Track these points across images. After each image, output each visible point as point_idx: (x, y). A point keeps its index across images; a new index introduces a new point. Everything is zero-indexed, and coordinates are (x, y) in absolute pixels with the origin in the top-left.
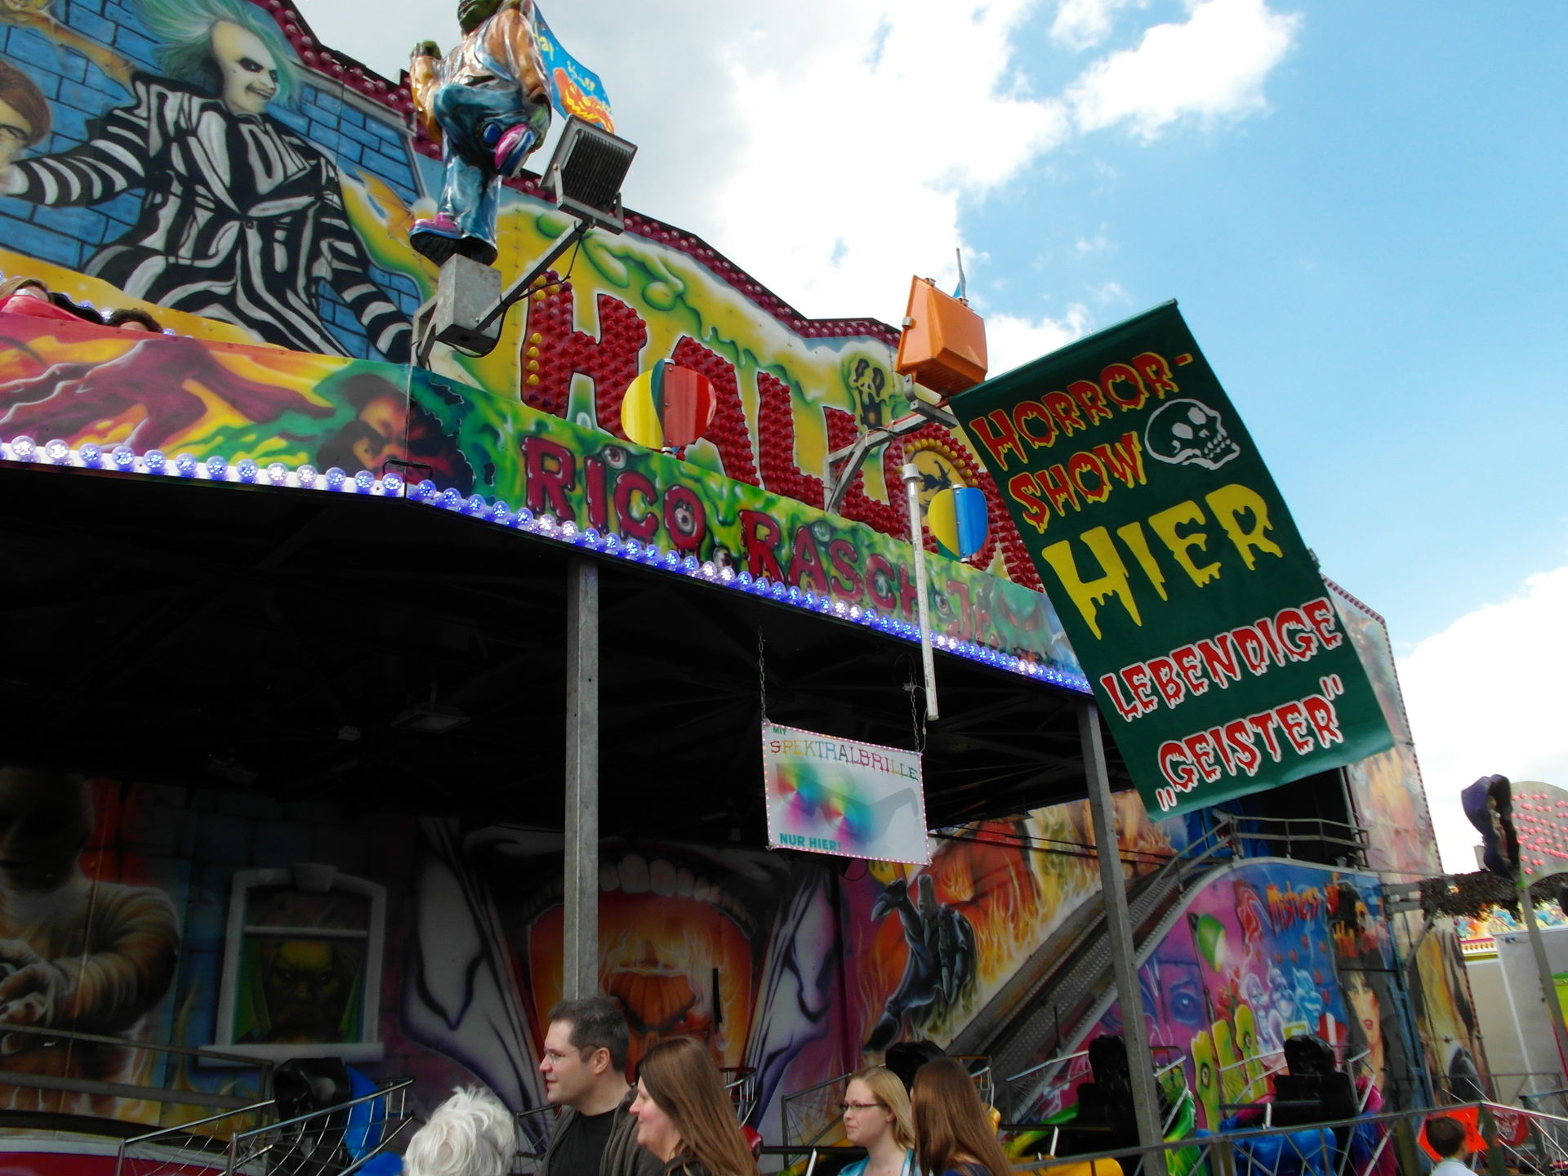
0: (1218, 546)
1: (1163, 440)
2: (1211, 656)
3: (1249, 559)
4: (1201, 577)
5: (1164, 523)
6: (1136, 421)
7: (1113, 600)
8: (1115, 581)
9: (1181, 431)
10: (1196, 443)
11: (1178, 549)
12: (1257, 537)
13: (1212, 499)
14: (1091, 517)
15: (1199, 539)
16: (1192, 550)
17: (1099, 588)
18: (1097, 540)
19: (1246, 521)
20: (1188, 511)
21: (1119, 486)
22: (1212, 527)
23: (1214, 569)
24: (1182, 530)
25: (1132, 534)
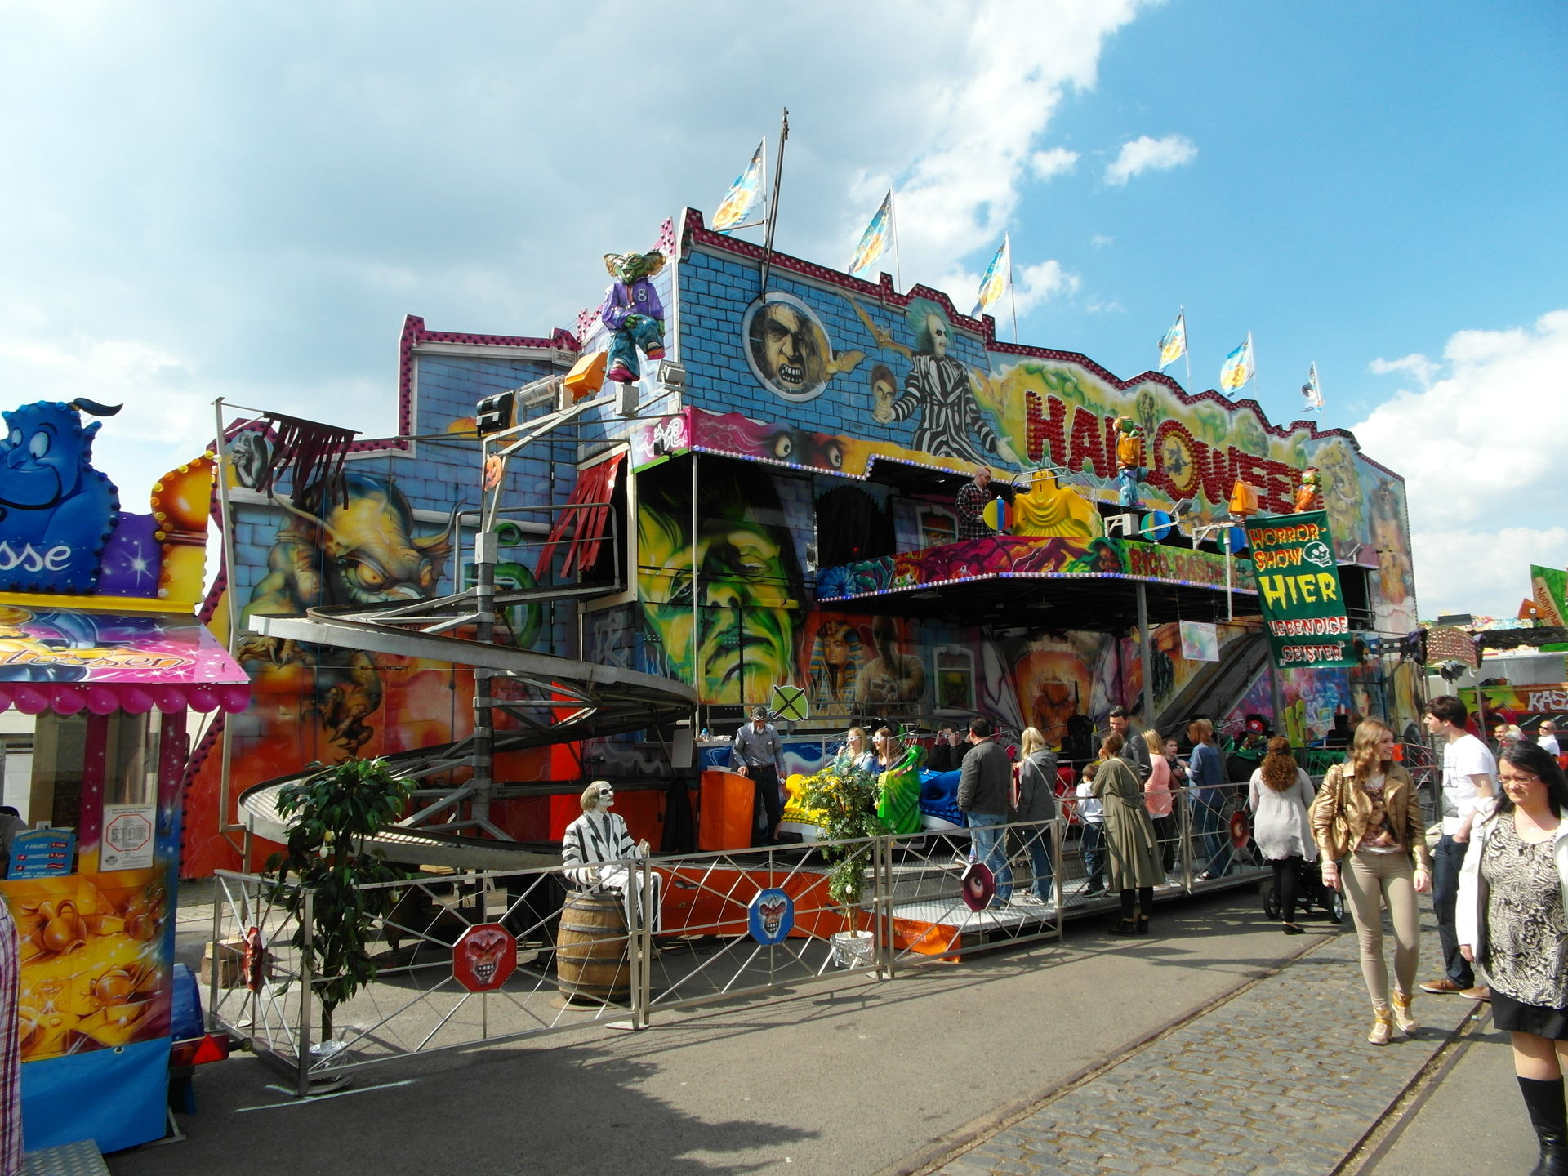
0: (1317, 592)
1: (1309, 553)
2: (1305, 625)
3: (1325, 598)
4: (1309, 599)
5: (1302, 579)
6: (1302, 545)
7: (1278, 599)
8: (1281, 593)
9: (1315, 552)
10: (1319, 557)
11: (1304, 589)
12: (1330, 592)
13: (1319, 576)
14: (1279, 571)
15: (1312, 588)
16: (1308, 590)
17: (1274, 594)
18: (1278, 579)
19: (1328, 586)
20: (1310, 577)
21: (1291, 563)
22: (1317, 585)
23: (1313, 598)
24: (1307, 583)
25: (1290, 580)
